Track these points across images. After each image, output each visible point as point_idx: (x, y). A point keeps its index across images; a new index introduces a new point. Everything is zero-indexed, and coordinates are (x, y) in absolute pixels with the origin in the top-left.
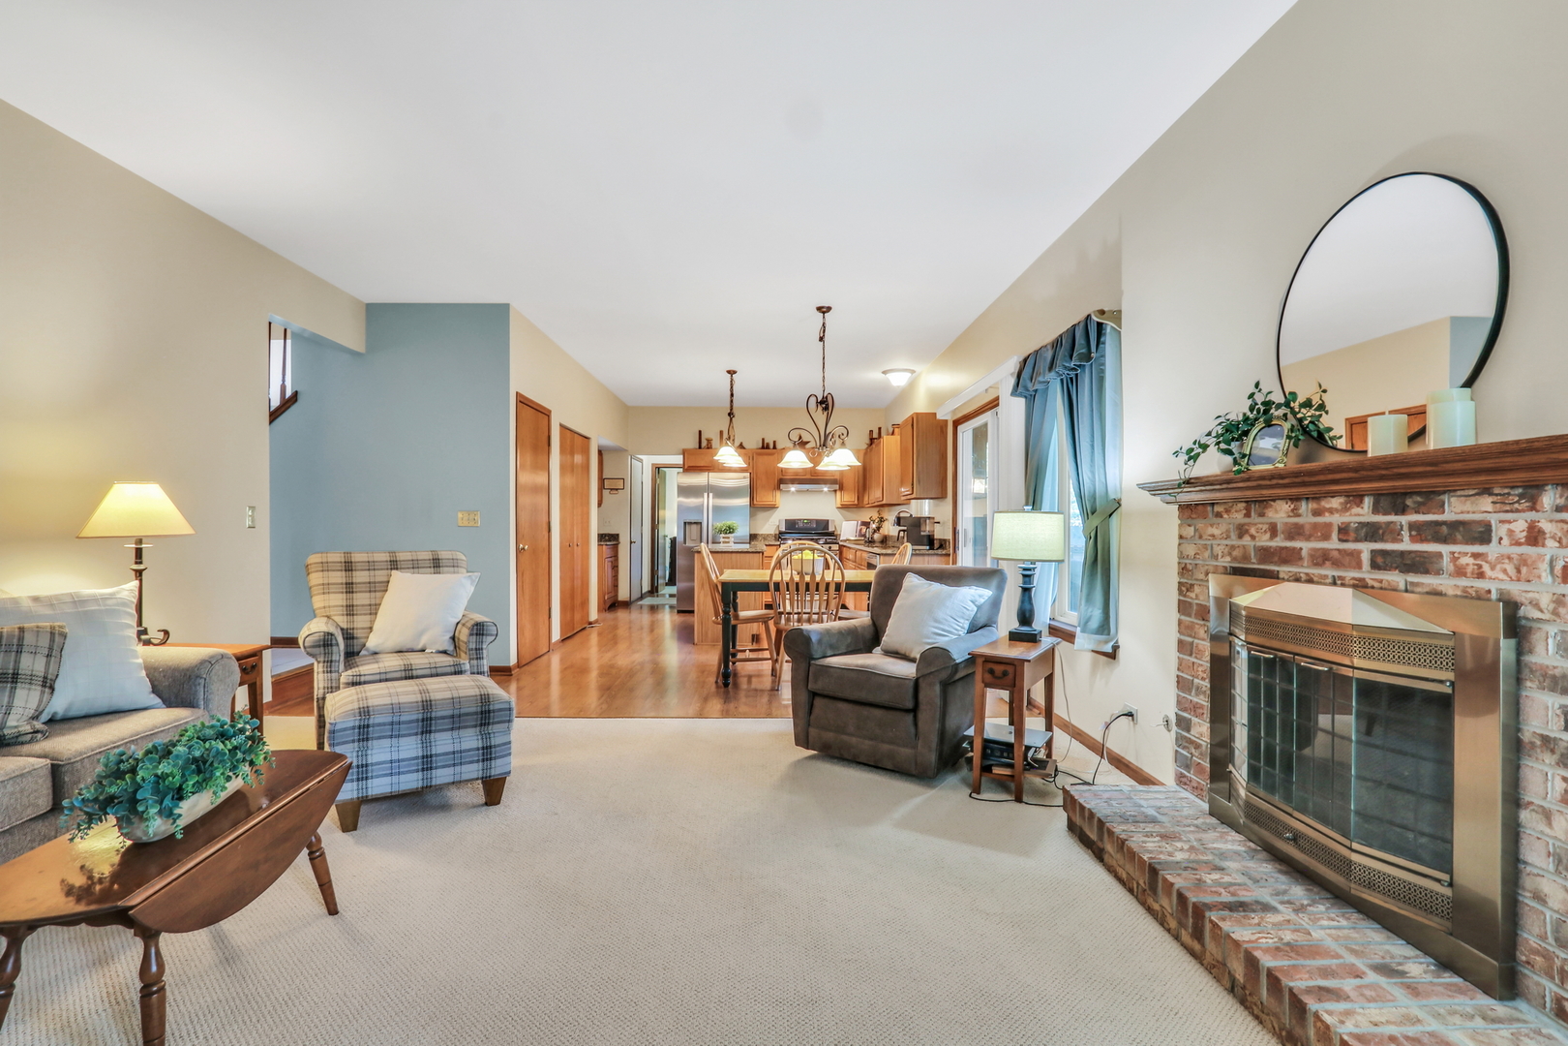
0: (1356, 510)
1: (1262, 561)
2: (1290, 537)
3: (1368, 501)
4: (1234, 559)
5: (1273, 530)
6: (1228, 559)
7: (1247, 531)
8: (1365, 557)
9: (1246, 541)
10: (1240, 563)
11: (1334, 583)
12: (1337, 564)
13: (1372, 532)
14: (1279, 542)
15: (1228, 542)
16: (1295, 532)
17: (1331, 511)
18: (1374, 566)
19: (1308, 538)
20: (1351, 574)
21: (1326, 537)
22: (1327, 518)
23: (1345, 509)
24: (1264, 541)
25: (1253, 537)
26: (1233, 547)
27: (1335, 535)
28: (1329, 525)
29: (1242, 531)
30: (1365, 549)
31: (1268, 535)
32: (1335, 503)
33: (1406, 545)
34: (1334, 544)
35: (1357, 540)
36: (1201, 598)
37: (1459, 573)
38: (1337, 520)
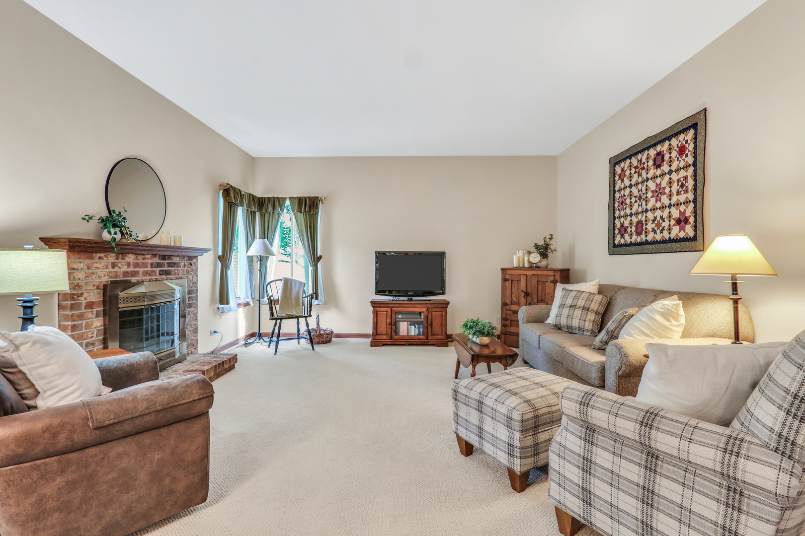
0: (154, 258)
1: (123, 276)
2: (135, 267)
3: (157, 256)
4: (111, 277)
5: (129, 264)
6: (107, 277)
7: (117, 266)
8: (158, 273)
9: (116, 269)
10: (114, 278)
11: (150, 281)
12: (150, 275)
13: (159, 265)
14: (131, 269)
15: (107, 270)
16: (137, 265)
17: (148, 259)
18: (160, 274)
19: (141, 268)
20: (153, 278)
21: (147, 267)
22: (146, 261)
23: (152, 258)
24: (125, 269)
25: (120, 268)
26: (110, 272)
27: (149, 266)
28: (147, 263)
29: (114, 265)
30: (157, 270)
31: (126, 267)
32: (149, 256)
33: (166, 268)
34: (149, 269)
35: (155, 267)
36: (89, 298)
37: (175, 274)
38: (150, 261)
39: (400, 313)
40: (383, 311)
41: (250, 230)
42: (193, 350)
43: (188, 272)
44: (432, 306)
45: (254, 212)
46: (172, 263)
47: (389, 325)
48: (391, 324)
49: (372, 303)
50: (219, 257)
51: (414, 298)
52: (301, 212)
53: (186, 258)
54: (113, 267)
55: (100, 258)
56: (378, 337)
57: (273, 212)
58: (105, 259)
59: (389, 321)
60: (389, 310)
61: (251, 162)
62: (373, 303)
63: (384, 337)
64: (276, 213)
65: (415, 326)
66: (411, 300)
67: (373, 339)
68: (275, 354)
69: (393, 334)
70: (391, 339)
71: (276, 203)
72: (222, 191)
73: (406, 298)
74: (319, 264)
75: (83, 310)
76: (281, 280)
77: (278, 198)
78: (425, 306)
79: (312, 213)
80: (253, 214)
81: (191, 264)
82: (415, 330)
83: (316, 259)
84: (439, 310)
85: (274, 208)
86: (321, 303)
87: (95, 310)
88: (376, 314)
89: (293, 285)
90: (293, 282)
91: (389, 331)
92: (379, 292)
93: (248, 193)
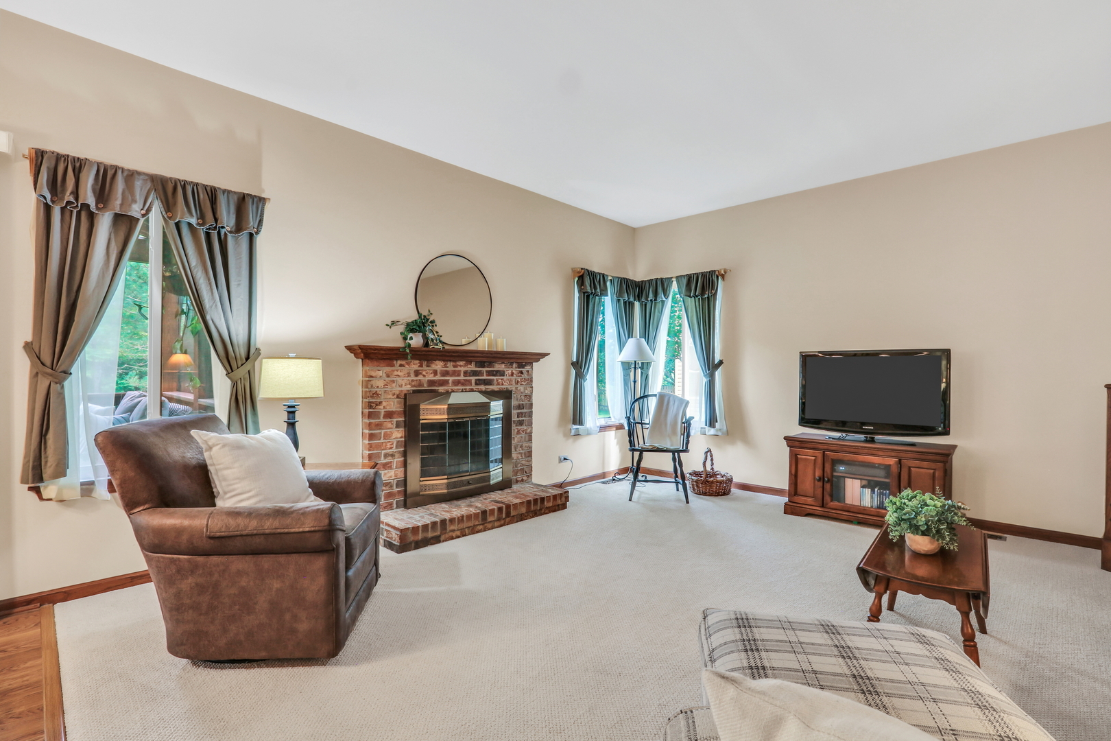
0: (469, 366)
1: (429, 386)
2: (443, 375)
3: (473, 364)
4: (414, 386)
5: (435, 373)
6: (409, 386)
7: (421, 374)
8: (473, 382)
9: (420, 377)
10: (416, 387)
11: (462, 391)
12: (463, 384)
13: (475, 373)
14: (438, 377)
15: (409, 378)
16: (446, 373)
17: (461, 366)
18: (476, 384)
19: (451, 376)
20: (468, 388)
21: (459, 375)
22: (459, 368)
23: (465, 365)
24: (431, 377)
25: (424, 376)
26: (413, 381)
27: (462, 374)
28: (460, 371)
29: (417, 373)
30: (473, 379)
31: (433, 375)
32: (462, 363)
33: (485, 377)
34: (462, 377)
35: (470, 376)
36: (388, 408)
37: (498, 384)
38: (463, 369)
39: (841, 462)
40: (809, 456)
41: (623, 327)
42: (525, 478)
43: (517, 382)
44: (909, 455)
45: (631, 305)
46: (494, 371)
47: (819, 480)
48: (822, 479)
49: (788, 439)
50: (573, 364)
51: (878, 437)
52: (690, 297)
53: (514, 365)
54: (416, 376)
55: (401, 365)
56: (797, 499)
57: (655, 300)
58: (407, 366)
59: (818, 473)
60: (819, 453)
61: (629, 235)
62: (790, 441)
63: (810, 500)
64: (659, 300)
65: (873, 491)
66: (872, 441)
67: (789, 501)
68: (630, 500)
69: (827, 498)
70: (823, 506)
71: (659, 286)
72: (577, 279)
73: (862, 437)
74: (718, 374)
75: (382, 420)
76: (655, 395)
77: (662, 279)
78: (893, 454)
79: (706, 296)
80: (629, 306)
81: (522, 373)
82: (872, 497)
83: (711, 366)
84: (925, 464)
85: (656, 294)
86: (720, 434)
87: (395, 420)
88: (795, 460)
89: (671, 403)
90: (671, 399)
91: (819, 492)
92: (804, 421)
93: (618, 278)
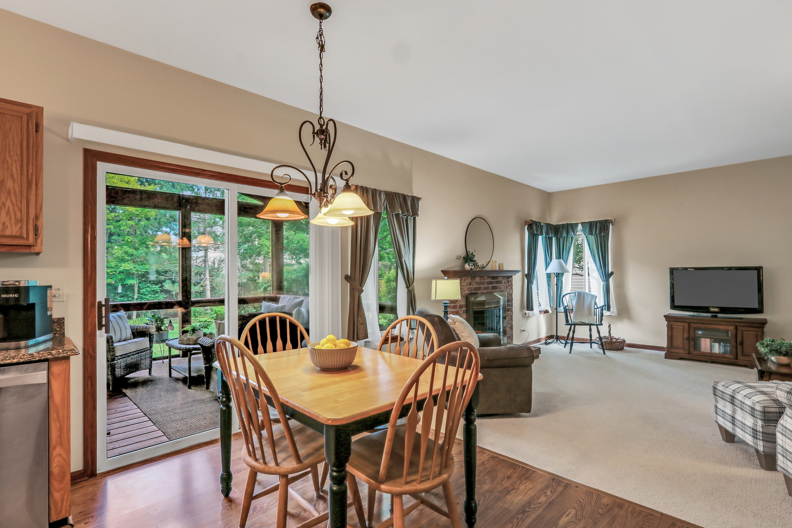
0: (489, 279)
1: (475, 290)
2: (480, 285)
5: (477, 283)
6: (467, 291)
8: (490, 288)
10: (470, 291)
12: (487, 289)
13: (491, 283)
14: (477, 286)
15: (468, 286)
17: (486, 279)
18: (492, 289)
19: (483, 285)
20: (488, 291)
21: (485, 284)
24: (475, 286)
25: (472, 285)
26: (469, 288)
28: (485, 282)
29: (470, 284)
30: (490, 286)
31: (475, 284)
33: (495, 285)
34: (486, 286)
35: (489, 284)
37: (500, 288)
38: (487, 281)
39: (700, 329)
40: (679, 326)
41: (548, 252)
43: (507, 287)
45: (551, 238)
46: (498, 281)
47: (687, 339)
48: (688, 339)
50: (526, 275)
51: (719, 315)
52: (592, 234)
53: (505, 278)
55: (465, 280)
56: (673, 350)
57: (567, 236)
58: (468, 280)
59: (686, 335)
60: (686, 325)
61: (547, 197)
62: (667, 317)
63: (681, 351)
64: (570, 237)
65: (720, 344)
66: (716, 317)
67: (668, 352)
68: (571, 354)
69: (692, 350)
70: (689, 354)
71: (569, 228)
72: (527, 226)
73: (709, 315)
74: (611, 280)
75: (458, 309)
76: (575, 293)
77: (571, 224)
78: (733, 325)
79: (602, 234)
80: (550, 239)
81: (508, 282)
82: (720, 348)
83: (607, 276)
84: (753, 329)
85: (568, 233)
86: (613, 315)
87: (463, 309)
88: (670, 328)
89: (586, 297)
90: (586, 295)
91: (687, 346)
92: (674, 306)
93: (546, 224)
